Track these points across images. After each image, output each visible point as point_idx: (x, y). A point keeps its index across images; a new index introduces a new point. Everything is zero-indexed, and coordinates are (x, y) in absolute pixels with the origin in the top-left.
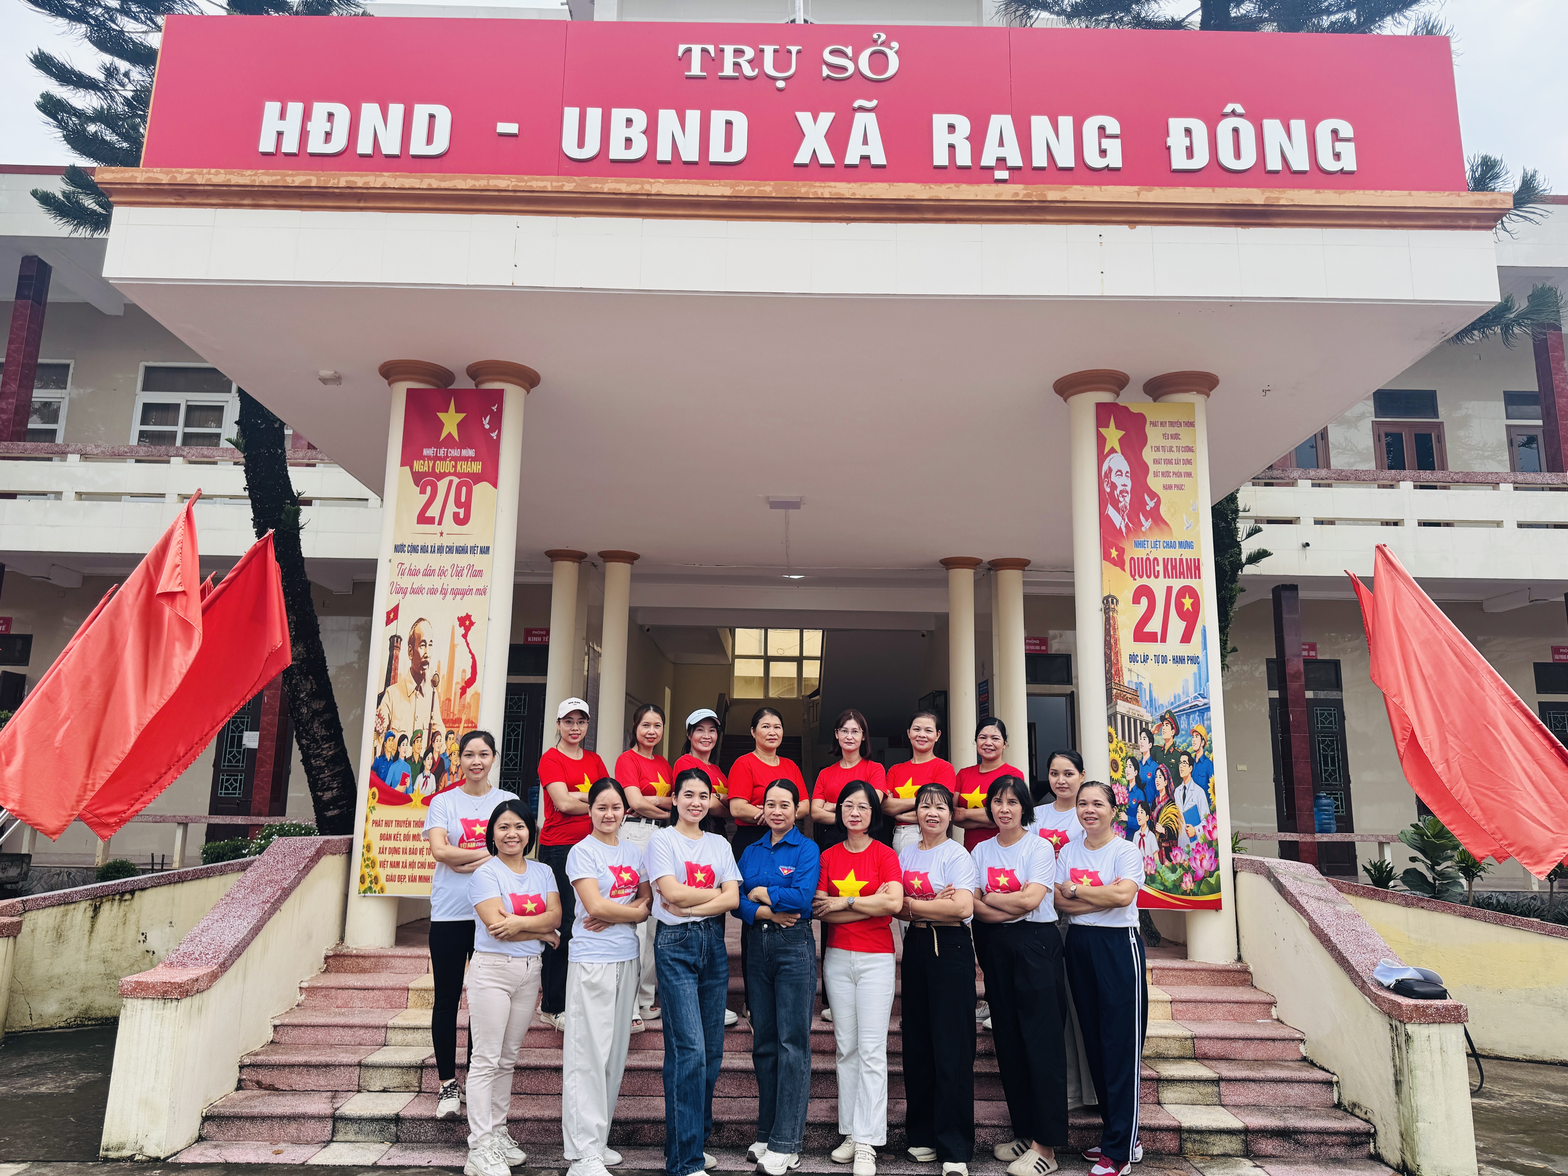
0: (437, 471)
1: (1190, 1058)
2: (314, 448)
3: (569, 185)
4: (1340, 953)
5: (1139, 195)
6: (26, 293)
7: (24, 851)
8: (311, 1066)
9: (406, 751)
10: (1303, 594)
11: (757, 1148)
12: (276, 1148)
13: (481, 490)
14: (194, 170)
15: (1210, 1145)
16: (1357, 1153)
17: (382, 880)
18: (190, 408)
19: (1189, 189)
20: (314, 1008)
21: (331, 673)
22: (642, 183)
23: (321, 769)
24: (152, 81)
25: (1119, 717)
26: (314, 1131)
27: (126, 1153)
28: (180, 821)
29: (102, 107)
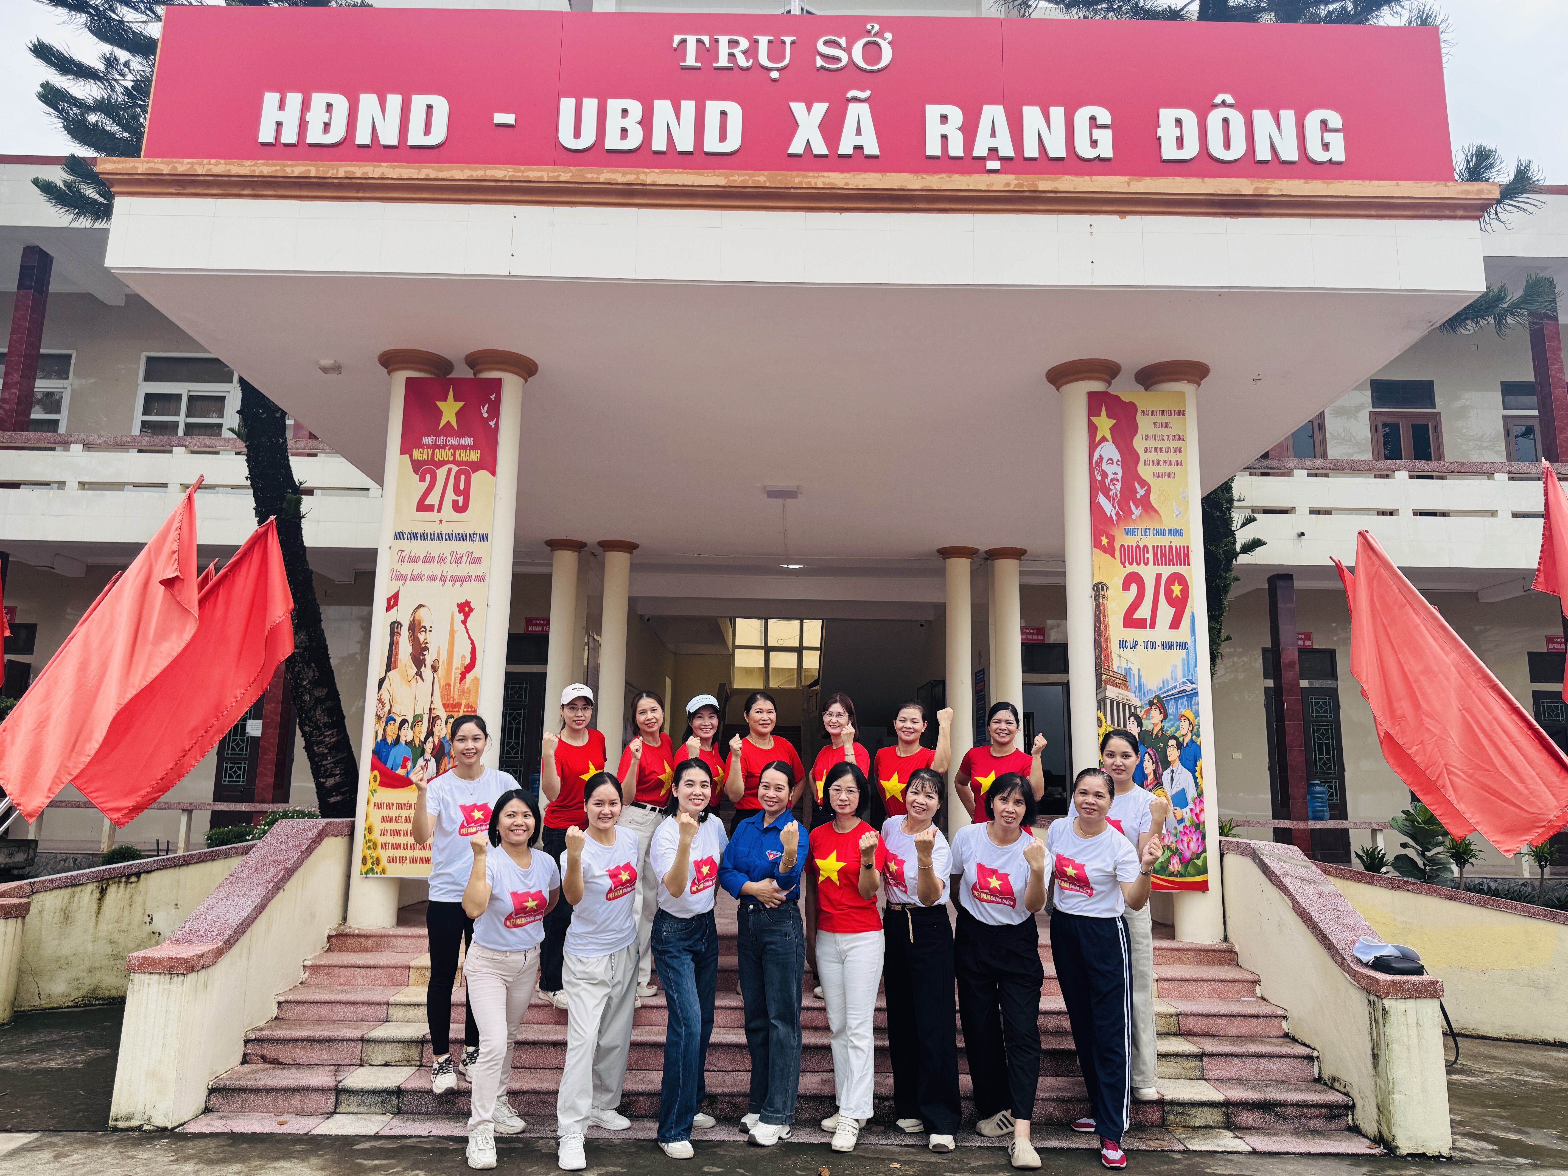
0: (436, 459)
1: (1175, 1035)
2: (316, 438)
3: (565, 175)
4: (1321, 931)
5: (1129, 185)
6: (28, 283)
7: (31, 837)
8: (314, 1041)
9: (407, 735)
10: (1298, 584)
11: (750, 1119)
12: (280, 1119)
13: (480, 477)
14: (194, 160)
15: (1192, 1117)
16: (1335, 1125)
17: (384, 862)
18: (191, 398)
19: (1178, 179)
20: (317, 986)
21: (333, 662)
22: (638, 174)
23: (324, 756)
24: (153, 71)
25: (1108, 702)
26: (317, 1102)
27: (135, 1123)
28: (185, 808)
29: (103, 98)
